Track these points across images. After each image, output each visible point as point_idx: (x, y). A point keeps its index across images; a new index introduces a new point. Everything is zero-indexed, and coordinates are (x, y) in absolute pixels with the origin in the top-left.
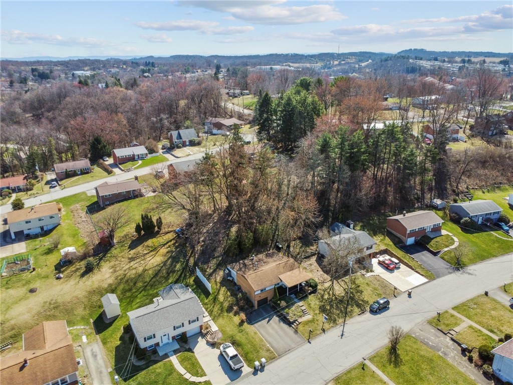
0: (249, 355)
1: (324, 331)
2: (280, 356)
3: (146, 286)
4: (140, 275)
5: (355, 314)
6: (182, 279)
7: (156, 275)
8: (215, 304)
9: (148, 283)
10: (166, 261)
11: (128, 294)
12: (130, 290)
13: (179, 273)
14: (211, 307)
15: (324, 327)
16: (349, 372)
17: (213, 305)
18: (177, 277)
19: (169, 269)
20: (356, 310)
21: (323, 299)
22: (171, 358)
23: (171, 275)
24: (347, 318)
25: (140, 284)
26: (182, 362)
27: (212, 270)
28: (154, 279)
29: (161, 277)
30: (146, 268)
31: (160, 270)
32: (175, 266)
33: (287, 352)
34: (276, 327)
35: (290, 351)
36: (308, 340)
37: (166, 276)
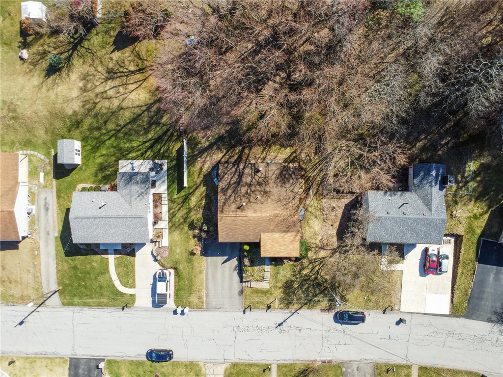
0: (181, 292)
1: (269, 307)
2: (207, 309)
3: (119, 131)
4: (113, 113)
5: (319, 307)
6: (166, 138)
7: (133, 121)
8: (182, 206)
9: (122, 128)
10: (152, 104)
11: (96, 134)
12: (99, 129)
13: (165, 128)
14: (177, 209)
15: (272, 304)
16: (251, 365)
17: (180, 206)
18: (160, 133)
19: (152, 118)
20: (325, 303)
21: (300, 273)
22: (110, 256)
23: (153, 127)
24: (306, 307)
25: (111, 126)
26: (117, 266)
27: (207, 143)
28: (130, 126)
29: (139, 126)
30: (124, 105)
31: (140, 115)
32: (162, 117)
33: (216, 310)
34: (227, 273)
35: (220, 310)
36: (245, 309)
37: (146, 127)
